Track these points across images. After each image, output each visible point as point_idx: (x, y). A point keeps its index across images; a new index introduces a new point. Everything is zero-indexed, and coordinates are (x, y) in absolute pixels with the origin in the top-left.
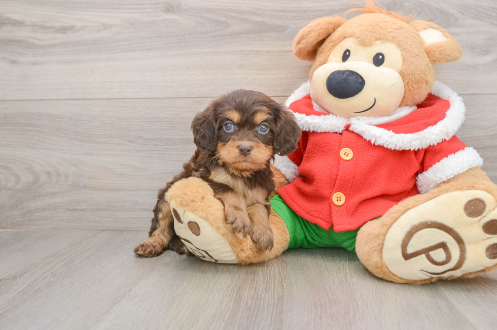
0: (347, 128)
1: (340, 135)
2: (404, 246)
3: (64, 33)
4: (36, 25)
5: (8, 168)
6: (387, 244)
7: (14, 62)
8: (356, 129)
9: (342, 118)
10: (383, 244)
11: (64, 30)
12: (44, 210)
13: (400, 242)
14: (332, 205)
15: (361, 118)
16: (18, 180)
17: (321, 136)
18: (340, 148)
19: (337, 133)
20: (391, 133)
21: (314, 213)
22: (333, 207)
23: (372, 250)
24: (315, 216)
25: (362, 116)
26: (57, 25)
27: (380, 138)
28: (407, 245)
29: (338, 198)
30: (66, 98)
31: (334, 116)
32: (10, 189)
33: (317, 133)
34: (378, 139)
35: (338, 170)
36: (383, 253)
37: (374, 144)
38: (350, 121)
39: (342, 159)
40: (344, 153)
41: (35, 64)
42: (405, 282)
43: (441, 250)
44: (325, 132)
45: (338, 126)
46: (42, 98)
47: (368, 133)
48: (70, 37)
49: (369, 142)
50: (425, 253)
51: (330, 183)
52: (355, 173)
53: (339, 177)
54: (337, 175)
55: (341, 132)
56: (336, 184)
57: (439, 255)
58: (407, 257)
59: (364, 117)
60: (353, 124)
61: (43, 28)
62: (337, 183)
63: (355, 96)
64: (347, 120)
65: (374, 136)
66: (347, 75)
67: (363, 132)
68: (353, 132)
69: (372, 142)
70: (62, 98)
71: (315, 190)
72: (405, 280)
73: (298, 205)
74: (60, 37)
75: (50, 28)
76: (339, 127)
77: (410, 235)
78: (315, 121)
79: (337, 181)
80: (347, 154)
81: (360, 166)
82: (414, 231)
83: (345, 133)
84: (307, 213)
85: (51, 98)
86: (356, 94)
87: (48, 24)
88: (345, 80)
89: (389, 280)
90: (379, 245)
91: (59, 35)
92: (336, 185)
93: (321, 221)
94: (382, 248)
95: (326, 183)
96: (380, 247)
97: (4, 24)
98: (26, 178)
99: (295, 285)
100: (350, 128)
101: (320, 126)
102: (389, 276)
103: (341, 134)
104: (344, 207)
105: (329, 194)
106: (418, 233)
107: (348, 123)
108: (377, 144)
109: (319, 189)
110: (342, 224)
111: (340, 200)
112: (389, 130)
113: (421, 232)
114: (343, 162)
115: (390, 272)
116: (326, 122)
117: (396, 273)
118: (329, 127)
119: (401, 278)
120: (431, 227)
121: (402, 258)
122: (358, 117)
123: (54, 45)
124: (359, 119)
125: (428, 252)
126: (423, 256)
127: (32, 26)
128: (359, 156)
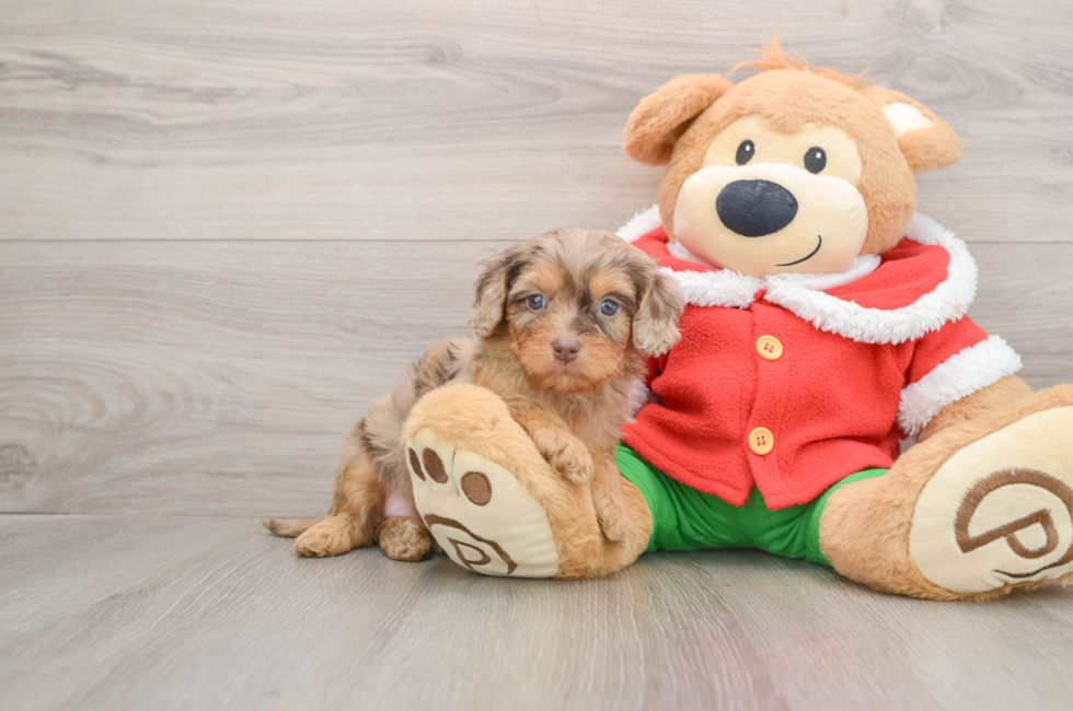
0: (760, 298)
1: (747, 312)
2: (962, 523)
3: (212, 102)
4: (152, 85)
5: (79, 384)
6: (921, 522)
7: (101, 161)
8: (782, 297)
9: (748, 278)
10: (910, 524)
11: (211, 96)
12: (154, 473)
13: (952, 516)
14: (750, 455)
15: (789, 276)
16: (101, 409)
17: (708, 313)
18: (754, 336)
19: (738, 308)
20: (853, 306)
21: (708, 471)
22: (753, 460)
23: (886, 536)
24: (711, 479)
25: (791, 272)
26: (198, 84)
27: (833, 316)
28: (969, 521)
29: (761, 440)
30: (211, 237)
31: (734, 274)
32: (82, 428)
33: (698, 307)
34: (829, 320)
35: (756, 380)
36: (911, 543)
37: (820, 328)
38: (766, 284)
39: (763, 358)
40: (764, 345)
41: (146, 165)
42: (955, 597)
43: (1037, 527)
44: (715, 307)
45: (743, 293)
46: (159, 237)
47: (807, 306)
48: (225, 110)
49: (811, 323)
50: (1005, 535)
51: (740, 409)
52: (791, 386)
53: (759, 395)
54: (755, 392)
55: (746, 306)
56: (753, 411)
57: (1033, 537)
58: (967, 545)
59: (797, 275)
60: (775, 288)
61: (167, 90)
62: (756, 408)
63: (780, 232)
64: (758, 280)
65: (822, 312)
66: (764, 190)
67: (798, 304)
68: (773, 305)
69: (817, 324)
70: (203, 236)
71: (709, 426)
72: (956, 593)
73: (667, 457)
74: (204, 111)
75: (181, 90)
76: (744, 297)
77: (973, 499)
78: (695, 284)
79: (756, 403)
80: (770, 347)
81: (799, 371)
82: (982, 492)
83: (758, 308)
84: (693, 472)
85: (179, 237)
86: (780, 228)
87: (177, 84)
88: (761, 198)
89: (923, 595)
90: (900, 525)
91: (200, 107)
92: (750, 412)
93: (723, 486)
94: (908, 532)
95: (732, 409)
96: (903, 530)
97: (82, 80)
98: (118, 405)
99: (749, 607)
100: (767, 297)
101: (704, 294)
102: (924, 588)
103: (749, 309)
104: (773, 458)
105: (738, 433)
106: (991, 494)
107: (761, 287)
108: (824, 329)
109: (716, 423)
110: (779, 491)
111: (764, 443)
112: (848, 300)
113: (998, 492)
114: (765, 364)
115: (925, 580)
116: (717, 285)
117: (937, 582)
118: (723, 296)
119: (950, 591)
120: (1018, 482)
121: (958, 549)
122: (783, 275)
123: (190, 127)
124: (783, 279)
125: (1012, 532)
126: (1001, 543)
127: (143, 86)
128: (793, 351)
